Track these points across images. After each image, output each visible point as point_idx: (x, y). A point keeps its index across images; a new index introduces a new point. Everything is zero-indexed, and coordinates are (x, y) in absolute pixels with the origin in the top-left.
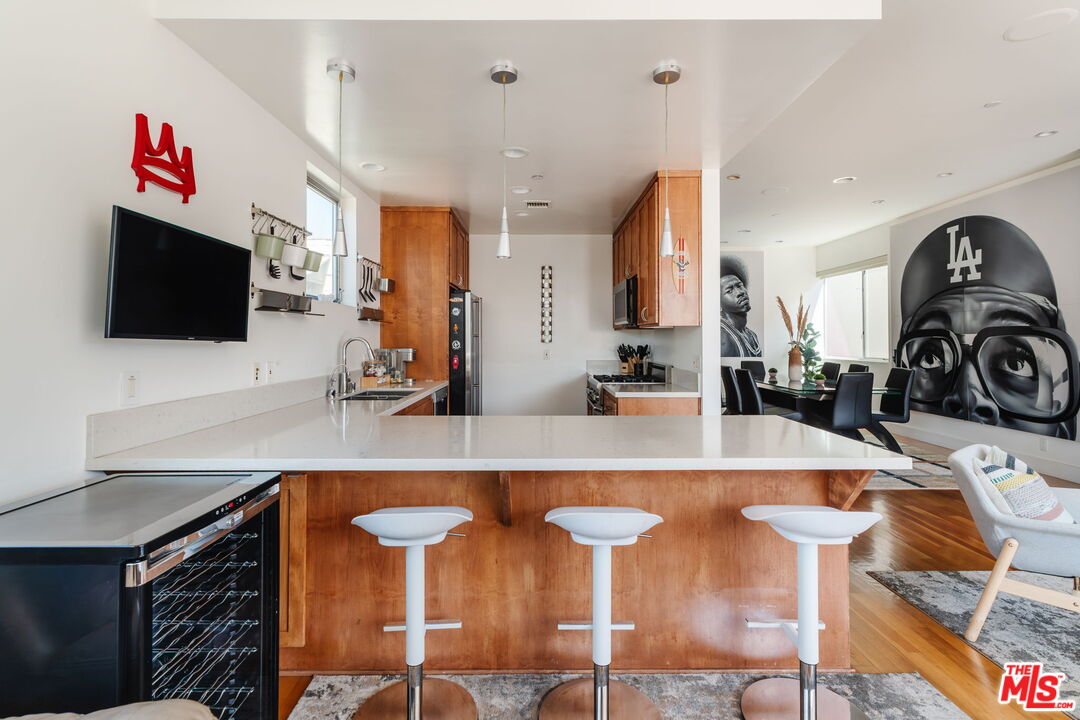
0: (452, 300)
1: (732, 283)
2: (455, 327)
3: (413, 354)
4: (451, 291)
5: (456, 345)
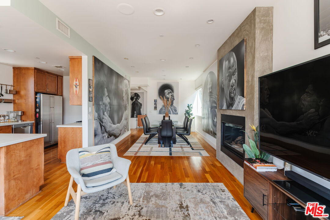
0: (36, 96)
1: (169, 92)
2: (37, 105)
3: (21, 113)
4: (36, 93)
5: (38, 110)
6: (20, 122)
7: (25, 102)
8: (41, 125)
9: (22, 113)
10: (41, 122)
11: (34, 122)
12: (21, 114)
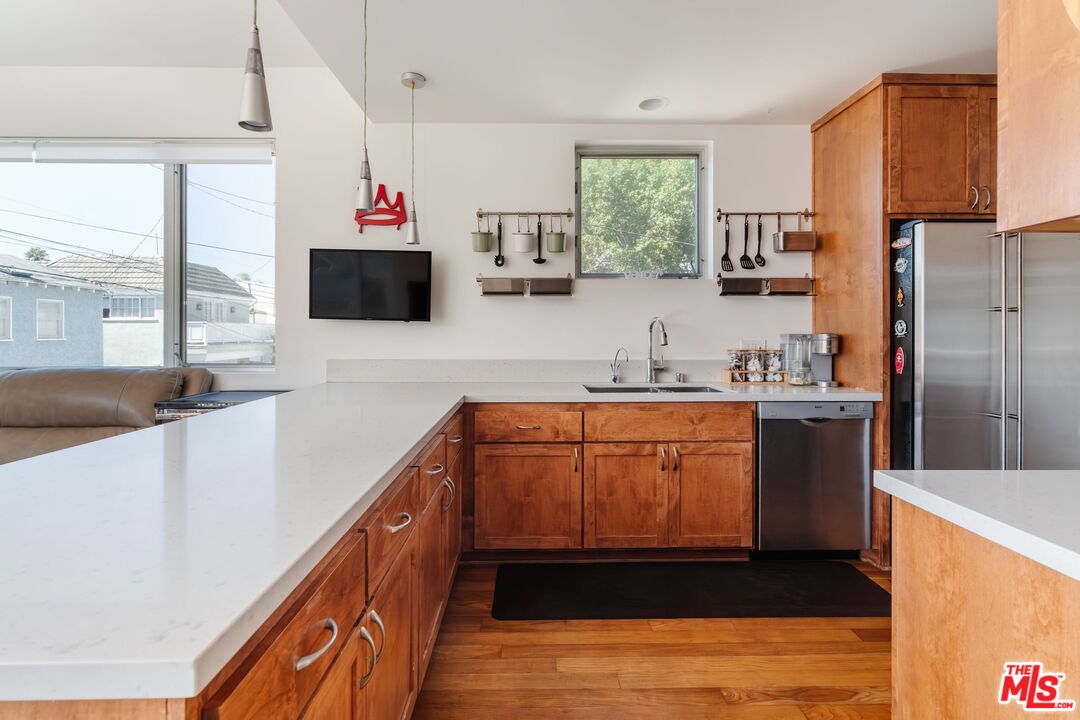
0: (895, 245)
2: (900, 296)
3: (830, 343)
4: (895, 227)
5: (901, 328)
6: (824, 392)
7: (849, 283)
8: (918, 420)
9: (835, 344)
10: (918, 405)
11: (878, 396)
12: (830, 350)
